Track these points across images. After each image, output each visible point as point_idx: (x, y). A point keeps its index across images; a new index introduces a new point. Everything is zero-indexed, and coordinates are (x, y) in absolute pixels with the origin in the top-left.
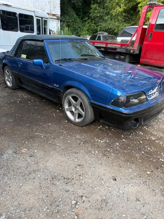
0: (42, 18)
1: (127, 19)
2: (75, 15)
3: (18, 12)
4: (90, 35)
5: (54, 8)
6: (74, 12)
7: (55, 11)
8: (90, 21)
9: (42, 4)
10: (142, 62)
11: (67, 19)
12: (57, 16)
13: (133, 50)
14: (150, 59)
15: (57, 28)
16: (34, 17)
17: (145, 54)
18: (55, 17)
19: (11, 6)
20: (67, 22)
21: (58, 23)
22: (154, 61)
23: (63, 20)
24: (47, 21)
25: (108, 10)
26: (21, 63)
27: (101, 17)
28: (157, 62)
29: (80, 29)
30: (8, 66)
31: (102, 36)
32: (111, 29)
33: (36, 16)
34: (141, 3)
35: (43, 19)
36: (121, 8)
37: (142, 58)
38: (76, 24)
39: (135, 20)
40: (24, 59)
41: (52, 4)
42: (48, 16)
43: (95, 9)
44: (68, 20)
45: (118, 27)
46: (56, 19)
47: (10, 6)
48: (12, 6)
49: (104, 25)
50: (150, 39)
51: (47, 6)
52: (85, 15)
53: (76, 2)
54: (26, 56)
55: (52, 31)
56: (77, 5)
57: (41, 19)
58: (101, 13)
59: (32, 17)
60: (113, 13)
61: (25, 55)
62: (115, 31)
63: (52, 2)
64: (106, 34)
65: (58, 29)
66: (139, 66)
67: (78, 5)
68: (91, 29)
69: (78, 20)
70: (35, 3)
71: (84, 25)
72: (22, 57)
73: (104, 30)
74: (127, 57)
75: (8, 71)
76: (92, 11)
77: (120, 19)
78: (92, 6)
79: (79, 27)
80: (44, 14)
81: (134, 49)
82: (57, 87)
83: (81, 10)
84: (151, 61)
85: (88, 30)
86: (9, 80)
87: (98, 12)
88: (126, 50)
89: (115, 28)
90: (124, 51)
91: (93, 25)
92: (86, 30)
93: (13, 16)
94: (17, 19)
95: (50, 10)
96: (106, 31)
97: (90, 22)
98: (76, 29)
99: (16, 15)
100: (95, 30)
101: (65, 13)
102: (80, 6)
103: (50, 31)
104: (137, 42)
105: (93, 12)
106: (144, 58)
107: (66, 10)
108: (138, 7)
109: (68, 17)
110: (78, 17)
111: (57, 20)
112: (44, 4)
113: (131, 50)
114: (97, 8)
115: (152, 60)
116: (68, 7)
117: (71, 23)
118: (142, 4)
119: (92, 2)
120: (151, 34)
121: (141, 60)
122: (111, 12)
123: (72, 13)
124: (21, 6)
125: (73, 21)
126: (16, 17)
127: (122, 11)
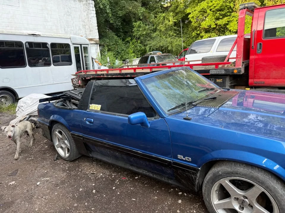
0: (81, 45)
1: (178, 32)
2: (116, 37)
3: (49, 42)
4: (137, 58)
5: (90, 31)
6: (114, 33)
7: (92, 35)
8: (135, 40)
9: (75, 28)
10: (251, 83)
11: (107, 42)
12: (95, 40)
13: (237, 69)
14: (265, 79)
15: (97, 54)
16: (71, 44)
17: (256, 72)
18: (93, 42)
19: (40, 35)
20: (108, 46)
21: (97, 48)
22: (274, 80)
23: (102, 44)
24: (87, 47)
25: (155, 26)
26: (92, 120)
27: (148, 35)
28: (277, 80)
29: (124, 52)
30: (62, 124)
31: (156, 56)
32: (162, 47)
33: (73, 44)
34: (192, 13)
35: (83, 46)
36: (169, 21)
37: (252, 79)
38: (117, 47)
39: (187, 33)
40: (96, 111)
41: (87, 27)
42: (88, 42)
43: (139, 27)
44: (108, 44)
45: (171, 43)
46: (94, 44)
47: (38, 36)
48: (42, 35)
49: (153, 43)
50: (259, 51)
51: (81, 30)
52: (126, 35)
53: (113, 22)
54: (100, 106)
55: (94, 59)
56: (115, 25)
57: (79, 46)
58: (147, 30)
59: (68, 46)
60: (161, 28)
61: (97, 105)
62: (169, 48)
63: (87, 25)
64: (159, 53)
65: (99, 56)
66: (249, 89)
67: (117, 25)
68: (137, 50)
69: (120, 41)
70: (66, 29)
71: (128, 46)
72: (90, 108)
73: (155, 49)
74: (228, 79)
75: (60, 133)
76: (135, 29)
77: (171, 34)
78: (134, 24)
79: (123, 50)
80: (83, 40)
81: (237, 67)
82: (185, 161)
83: (121, 30)
84: (267, 80)
85: (134, 52)
86: (63, 146)
87: (143, 29)
88: (225, 70)
89: (168, 44)
90: (223, 72)
91: (140, 45)
92: (132, 51)
93: (43, 48)
94: (48, 51)
95: (86, 34)
96: (157, 50)
97: (135, 42)
98: (119, 53)
99: (48, 45)
100: (142, 50)
101: (103, 36)
102: (119, 26)
103: (92, 59)
104: (240, 58)
105: (137, 30)
106: (254, 78)
107: (103, 32)
108: (189, 18)
109: (108, 40)
110: (119, 38)
111: (96, 45)
112: (77, 28)
113: (233, 70)
114: (142, 25)
115: (269, 79)
116: (106, 29)
117: (113, 46)
118: (194, 15)
119: (133, 20)
120: (260, 44)
121: (250, 81)
122: (158, 28)
123: (111, 34)
124: (52, 34)
125: (114, 44)
126: (47, 47)
127: (172, 24)
